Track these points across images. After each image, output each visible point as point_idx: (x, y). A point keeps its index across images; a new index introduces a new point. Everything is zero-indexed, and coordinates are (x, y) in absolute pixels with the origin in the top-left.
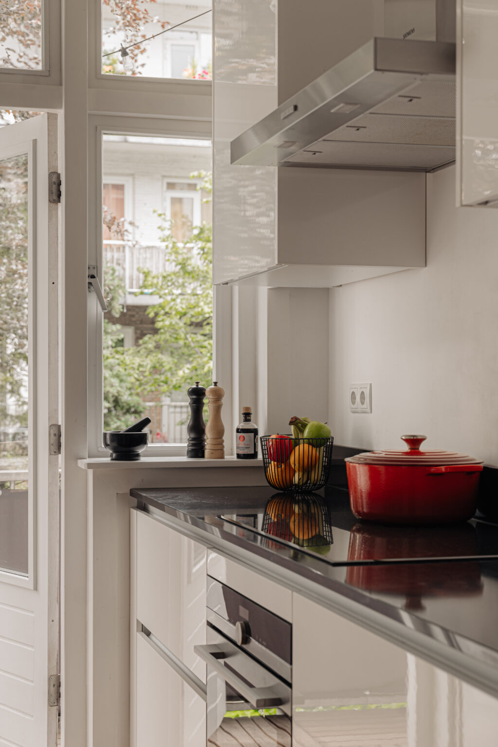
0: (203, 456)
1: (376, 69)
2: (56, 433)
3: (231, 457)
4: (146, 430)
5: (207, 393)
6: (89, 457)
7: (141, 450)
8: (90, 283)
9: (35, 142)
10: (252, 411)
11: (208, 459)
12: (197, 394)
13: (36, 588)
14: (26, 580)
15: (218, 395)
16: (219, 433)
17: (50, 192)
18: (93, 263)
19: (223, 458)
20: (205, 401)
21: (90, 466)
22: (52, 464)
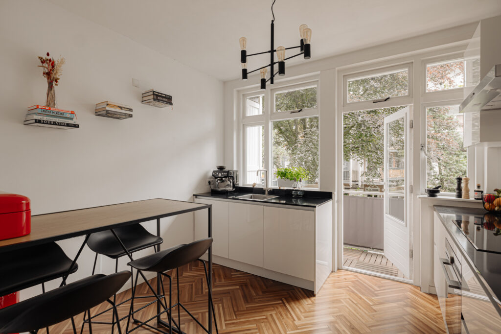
0: (461, 197)
1: (496, 76)
2: (411, 187)
3: (472, 199)
4: (439, 189)
5: (463, 179)
6: (421, 194)
7: (437, 194)
8: (421, 149)
9: (406, 113)
10: (481, 185)
11: (463, 199)
12: (459, 180)
13: (406, 226)
14: (404, 224)
15: (467, 180)
16: (467, 191)
17: (410, 126)
18: (423, 143)
19: (469, 198)
20: (462, 181)
21: (419, 198)
22: (410, 196)
